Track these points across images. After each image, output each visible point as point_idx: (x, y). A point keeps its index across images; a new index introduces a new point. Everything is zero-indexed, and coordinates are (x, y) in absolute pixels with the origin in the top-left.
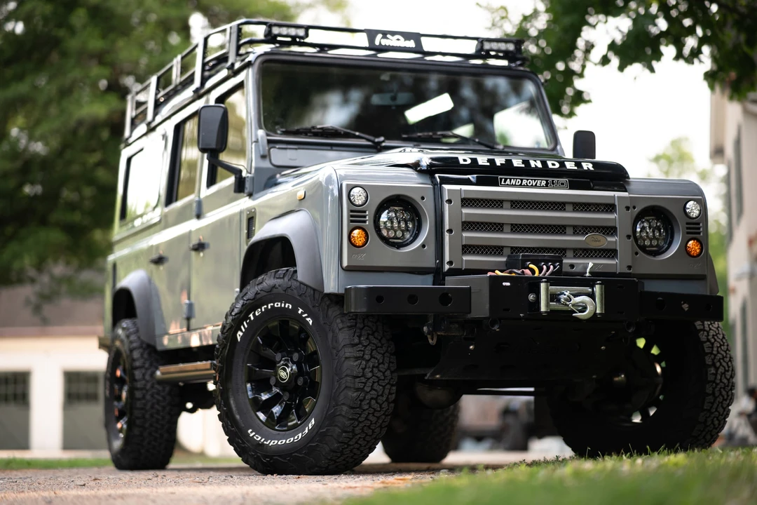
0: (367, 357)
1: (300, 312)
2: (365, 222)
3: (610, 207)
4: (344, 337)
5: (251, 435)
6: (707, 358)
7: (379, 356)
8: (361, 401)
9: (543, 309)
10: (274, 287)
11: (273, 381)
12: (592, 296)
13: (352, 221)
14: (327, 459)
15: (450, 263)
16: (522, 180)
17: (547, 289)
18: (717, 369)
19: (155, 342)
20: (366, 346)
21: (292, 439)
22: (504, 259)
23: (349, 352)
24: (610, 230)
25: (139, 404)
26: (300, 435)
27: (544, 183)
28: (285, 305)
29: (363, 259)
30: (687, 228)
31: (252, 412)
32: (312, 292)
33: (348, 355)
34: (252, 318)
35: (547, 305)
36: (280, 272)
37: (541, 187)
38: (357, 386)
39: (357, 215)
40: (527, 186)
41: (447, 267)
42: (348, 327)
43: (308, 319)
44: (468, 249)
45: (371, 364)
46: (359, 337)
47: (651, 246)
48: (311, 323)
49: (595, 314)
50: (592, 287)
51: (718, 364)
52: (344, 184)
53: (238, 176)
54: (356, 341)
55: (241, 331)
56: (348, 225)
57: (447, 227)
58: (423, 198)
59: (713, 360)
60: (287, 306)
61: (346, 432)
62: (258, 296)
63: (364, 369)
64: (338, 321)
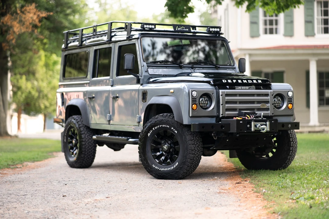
0: (196, 144)
1: (172, 129)
2: (196, 102)
3: (267, 95)
4: (188, 137)
5: (154, 167)
6: (291, 139)
7: (199, 143)
8: (194, 157)
9: (253, 130)
10: (162, 120)
11: (160, 149)
12: (266, 125)
13: (193, 102)
14: (182, 175)
15: (222, 115)
16: (242, 87)
17: (254, 123)
18: (293, 142)
19: (89, 125)
20: (195, 140)
21: (170, 169)
22: (237, 112)
23: (190, 142)
24: (267, 102)
25: (83, 147)
26: (173, 167)
27: (248, 88)
28: (166, 126)
29: (196, 114)
30: (289, 100)
31: (153, 159)
32: (177, 123)
33: (190, 143)
34: (154, 129)
35: (254, 129)
36: (164, 115)
37: (247, 89)
38: (193, 153)
39: (194, 100)
40: (243, 89)
41: (221, 116)
42: (190, 134)
43: (175, 131)
44: (228, 110)
45: (197, 146)
46: (193, 137)
47: (277, 106)
48: (176, 132)
49: (267, 131)
50: (266, 122)
51: (294, 141)
52: (190, 90)
53: (138, 78)
54: (192, 139)
55: (150, 133)
56: (192, 103)
57: (221, 103)
58: (213, 94)
59: (292, 139)
60: (167, 126)
61: (189, 167)
62: (156, 123)
63: (195, 147)
64: (187, 132)
